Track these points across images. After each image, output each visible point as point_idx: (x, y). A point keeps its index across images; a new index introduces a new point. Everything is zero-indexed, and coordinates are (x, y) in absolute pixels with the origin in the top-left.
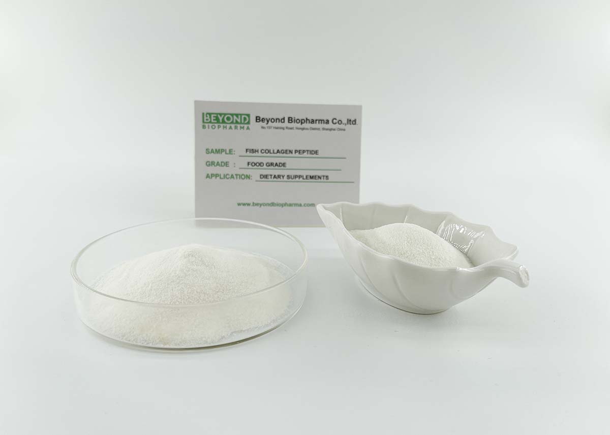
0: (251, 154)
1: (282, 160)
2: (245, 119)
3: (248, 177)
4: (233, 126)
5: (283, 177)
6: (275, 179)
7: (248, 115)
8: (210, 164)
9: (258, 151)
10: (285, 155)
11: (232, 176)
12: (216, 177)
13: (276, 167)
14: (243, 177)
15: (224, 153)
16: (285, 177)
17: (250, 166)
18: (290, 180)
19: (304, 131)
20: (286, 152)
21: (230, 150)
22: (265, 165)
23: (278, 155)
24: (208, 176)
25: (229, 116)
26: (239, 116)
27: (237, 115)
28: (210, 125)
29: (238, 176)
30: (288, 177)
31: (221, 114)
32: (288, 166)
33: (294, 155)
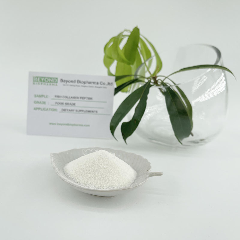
0: (58, 98)
1: (74, 102)
2: (55, 80)
3: (55, 110)
4: (49, 84)
5: (74, 111)
6: (69, 112)
7: (57, 79)
8: (36, 102)
9: (61, 97)
10: (75, 99)
11: (47, 109)
12: (39, 110)
13: (70, 105)
14: (53, 110)
15: (43, 97)
16: (75, 111)
17: (57, 104)
18: (77, 112)
19: (86, 88)
20: (75, 98)
21: (47, 96)
22: (64, 104)
23: (72, 99)
24: (35, 109)
25: (47, 79)
26: (52, 79)
27: (51, 78)
28: (37, 83)
29: (50, 110)
30: (76, 111)
31: (43, 78)
32: (76, 105)
33: (79, 99)
